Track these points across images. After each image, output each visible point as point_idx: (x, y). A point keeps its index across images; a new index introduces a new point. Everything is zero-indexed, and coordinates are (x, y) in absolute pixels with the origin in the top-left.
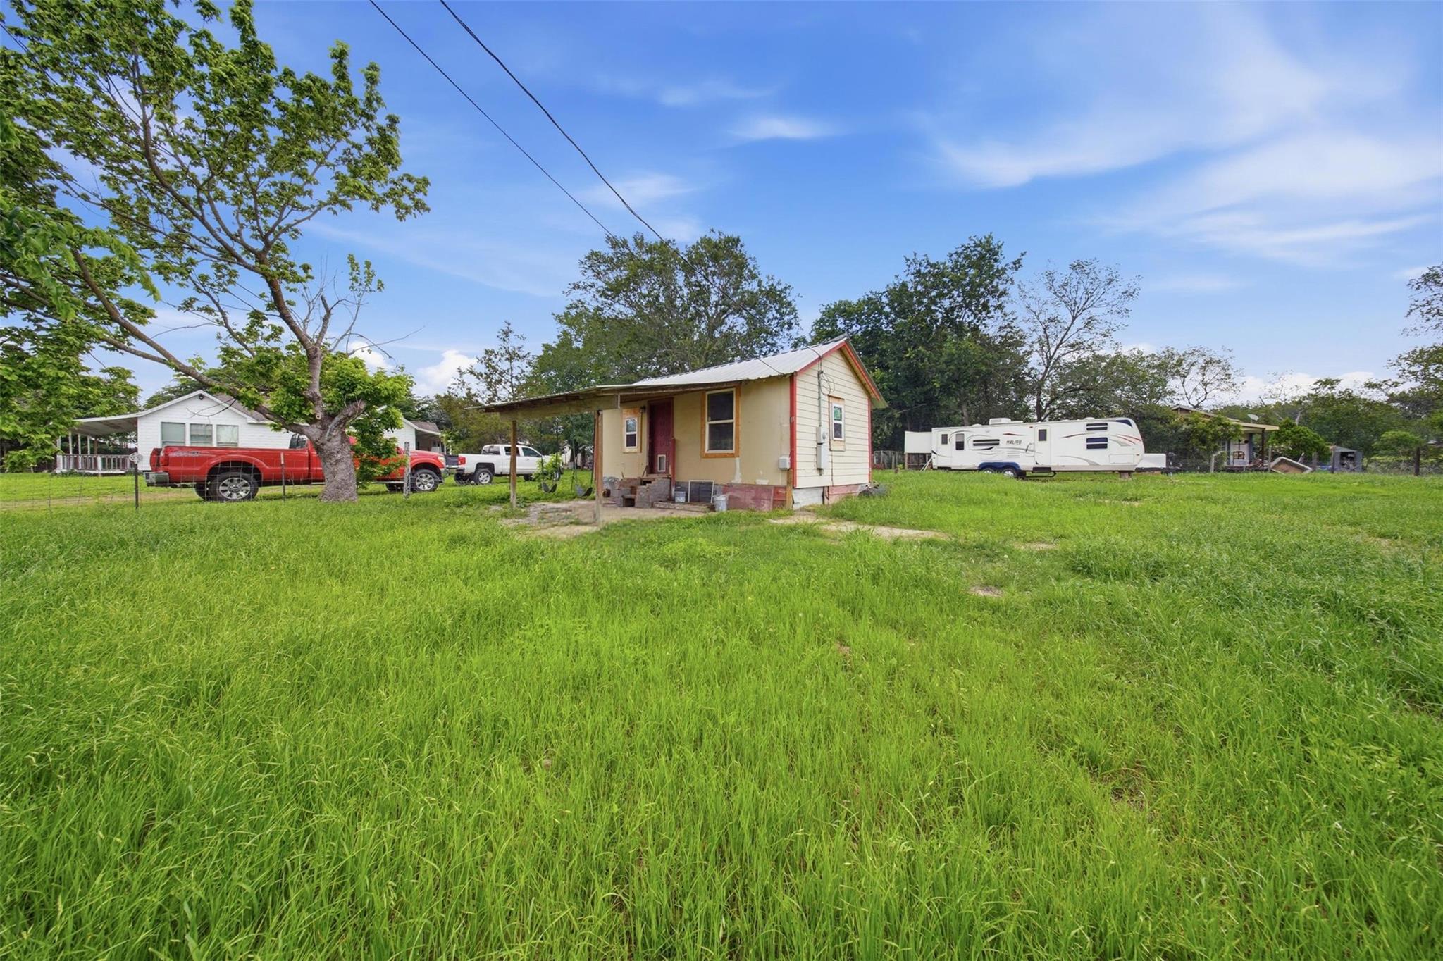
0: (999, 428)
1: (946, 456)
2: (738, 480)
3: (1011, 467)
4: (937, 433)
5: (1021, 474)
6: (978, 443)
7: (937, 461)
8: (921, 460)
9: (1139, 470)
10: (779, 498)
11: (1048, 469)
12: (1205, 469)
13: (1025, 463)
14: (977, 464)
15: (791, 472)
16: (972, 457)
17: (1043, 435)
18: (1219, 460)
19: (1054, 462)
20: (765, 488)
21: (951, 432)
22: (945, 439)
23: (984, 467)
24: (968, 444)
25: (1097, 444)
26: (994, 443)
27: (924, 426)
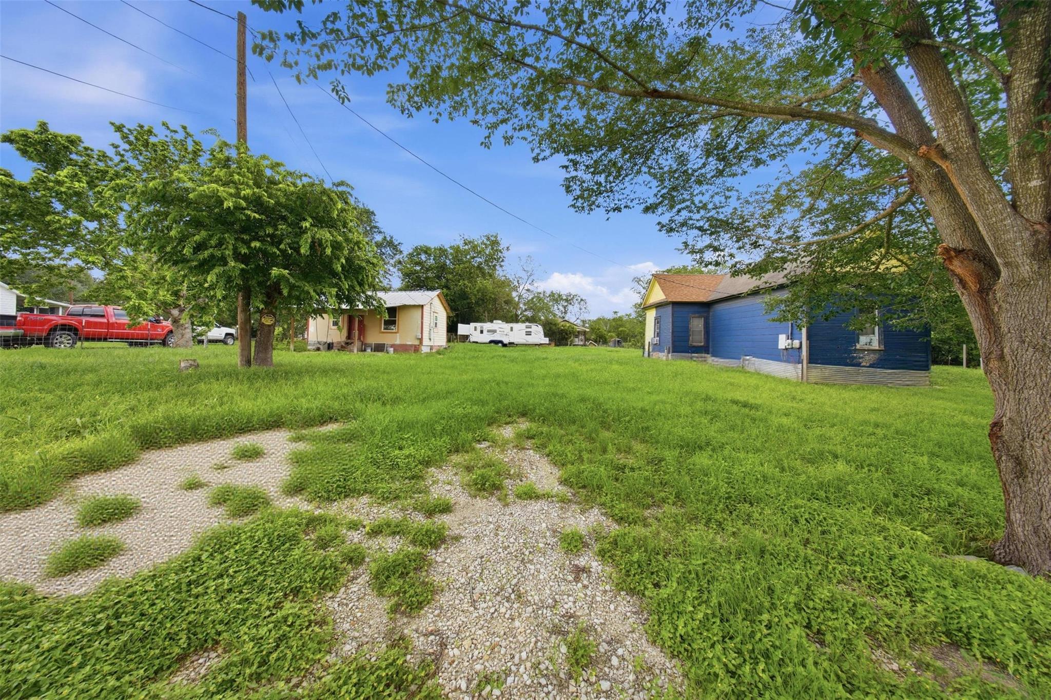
0: (498, 325)
1: (476, 337)
2: (398, 342)
3: (501, 342)
4: (473, 325)
5: (504, 345)
6: (489, 331)
7: (472, 339)
8: (465, 338)
9: (541, 344)
10: (417, 349)
11: (513, 343)
12: (567, 345)
13: (506, 341)
14: (488, 341)
15: (421, 340)
16: (486, 338)
17: (512, 329)
18: (572, 341)
19: (516, 341)
20: (411, 346)
21: (478, 325)
22: (475, 329)
23: (491, 342)
24: (485, 332)
25: (529, 333)
26: (494, 331)
27: (467, 322)
